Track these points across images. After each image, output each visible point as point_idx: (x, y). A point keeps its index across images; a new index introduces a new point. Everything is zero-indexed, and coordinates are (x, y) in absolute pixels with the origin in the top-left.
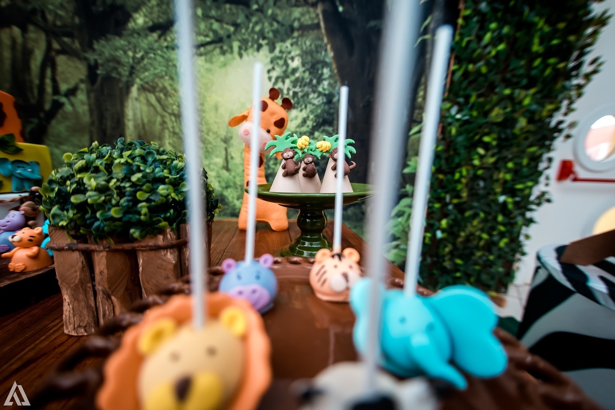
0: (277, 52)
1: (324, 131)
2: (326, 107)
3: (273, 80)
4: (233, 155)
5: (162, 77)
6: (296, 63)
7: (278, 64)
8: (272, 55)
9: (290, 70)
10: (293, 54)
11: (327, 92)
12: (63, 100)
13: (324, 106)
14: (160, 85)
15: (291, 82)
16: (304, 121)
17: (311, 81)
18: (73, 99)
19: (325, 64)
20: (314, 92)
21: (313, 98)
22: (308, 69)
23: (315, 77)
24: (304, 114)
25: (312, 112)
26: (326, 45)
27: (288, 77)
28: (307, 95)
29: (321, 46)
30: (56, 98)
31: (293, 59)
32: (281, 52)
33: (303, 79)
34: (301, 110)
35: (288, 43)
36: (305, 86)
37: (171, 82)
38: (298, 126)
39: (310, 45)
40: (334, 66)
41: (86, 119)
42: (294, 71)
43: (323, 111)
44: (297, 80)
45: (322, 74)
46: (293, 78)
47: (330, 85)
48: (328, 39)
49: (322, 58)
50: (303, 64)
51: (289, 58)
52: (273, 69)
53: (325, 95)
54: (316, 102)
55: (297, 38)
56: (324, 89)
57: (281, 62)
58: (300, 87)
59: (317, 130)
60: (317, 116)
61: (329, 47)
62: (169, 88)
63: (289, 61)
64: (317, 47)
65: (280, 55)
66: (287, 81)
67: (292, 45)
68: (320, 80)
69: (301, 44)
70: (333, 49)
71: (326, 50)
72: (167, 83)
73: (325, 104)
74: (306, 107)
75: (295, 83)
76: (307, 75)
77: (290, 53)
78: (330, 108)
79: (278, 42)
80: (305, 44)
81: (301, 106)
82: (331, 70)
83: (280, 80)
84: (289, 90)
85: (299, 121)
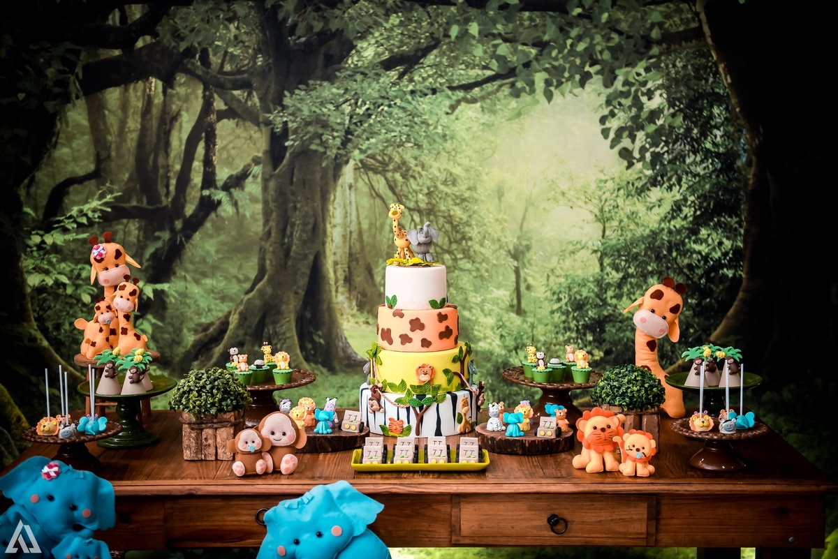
0: (618, 85)
1: (719, 225)
2: (722, 178)
3: (612, 135)
4: (531, 281)
5: (401, 145)
6: (658, 101)
7: (620, 104)
8: (610, 90)
9: (644, 114)
10: (650, 85)
11: (722, 150)
12: (220, 195)
13: (718, 176)
14: (397, 159)
15: (648, 136)
16: (677, 208)
17: (689, 130)
18: (236, 193)
19: (716, 99)
20: (695, 152)
21: (694, 162)
22: (680, 110)
23: (696, 126)
24: (676, 194)
25: (692, 189)
26: (716, 64)
27: (642, 128)
28: (681, 157)
29: (706, 67)
30: (206, 193)
31: (650, 95)
32: (626, 83)
33: (671, 127)
34: (670, 188)
35: (640, 68)
36: (675, 142)
37: (416, 152)
38: (664, 219)
39: (685, 67)
40: (734, 101)
41: (257, 228)
42: (654, 115)
43: (717, 186)
44: (659, 131)
45: (711, 117)
46: (651, 128)
47: (726, 135)
48: (718, 54)
49: (709, 89)
50: (671, 103)
51: (643, 94)
52: (613, 114)
53: (718, 155)
54: (700, 170)
55: (658, 57)
56: (714, 144)
57: (627, 102)
58: (667, 143)
59: (706, 225)
60: (703, 197)
61: (721, 67)
62: (412, 163)
63: (644, 99)
64: (696, 70)
65: (625, 89)
66: (640, 135)
67: (647, 70)
68: (706, 129)
69: (667, 66)
70: (729, 70)
71: (716, 73)
72: (408, 154)
73: (718, 172)
74: (679, 181)
75: (655, 139)
76: (679, 120)
77: (644, 83)
78: (730, 180)
79: (620, 67)
80: (674, 66)
81: (670, 179)
82: (727, 109)
83: (626, 134)
84: (643, 150)
85: (666, 207)
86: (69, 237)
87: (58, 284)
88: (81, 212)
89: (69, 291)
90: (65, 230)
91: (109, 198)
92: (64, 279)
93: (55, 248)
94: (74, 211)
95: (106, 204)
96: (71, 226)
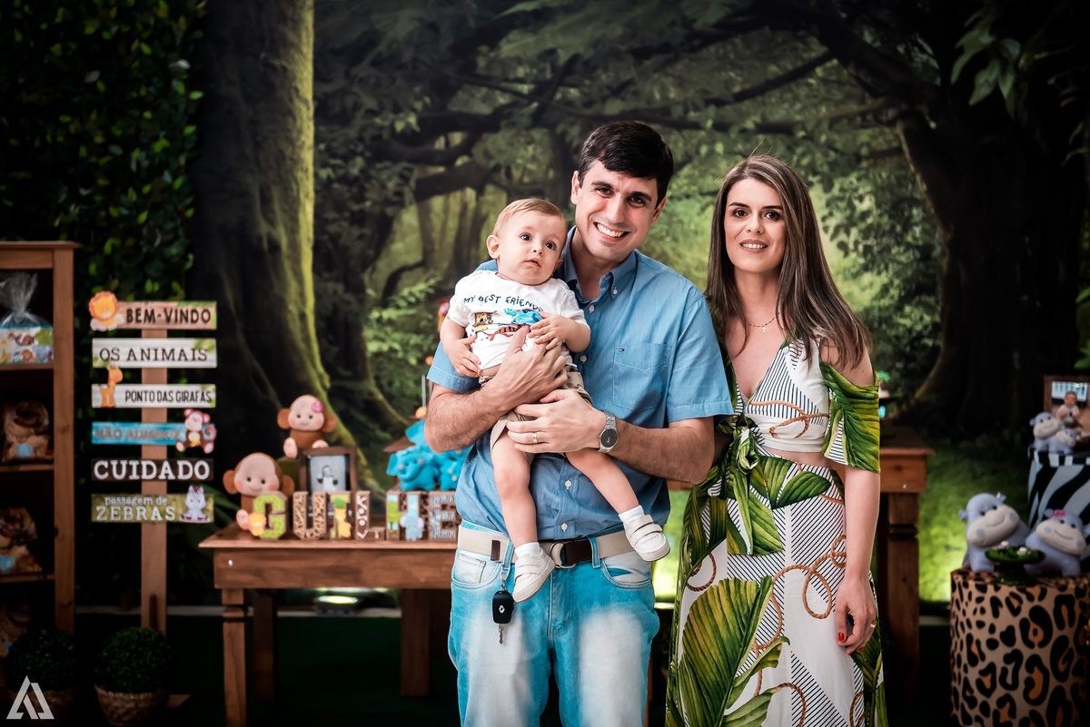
0: (836, 191)
1: (919, 304)
2: (921, 266)
3: (831, 231)
5: (662, 239)
6: (867, 204)
7: (837, 207)
8: (829, 196)
9: (857, 213)
10: (861, 191)
11: (920, 243)
13: (918, 264)
14: (658, 250)
15: (860, 231)
16: (885, 290)
17: (893, 228)
19: (914, 202)
20: (899, 244)
21: (899, 253)
22: (886, 212)
23: (899, 222)
24: (884, 278)
25: (897, 274)
26: (914, 175)
27: (854, 224)
28: (887, 249)
29: (905, 178)
31: (861, 199)
32: (842, 190)
33: (879, 225)
34: (879, 273)
35: (853, 178)
36: (882, 236)
37: (674, 244)
38: (876, 298)
39: (889, 178)
40: (929, 204)
42: (865, 215)
43: (917, 272)
44: (870, 228)
45: (911, 216)
46: (862, 226)
47: (924, 231)
48: (915, 166)
49: (908, 194)
50: (878, 205)
51: (855, 198)
52: (831, 214)
53: (918, 247)
54: (903, 259)
55: (867, 169)
56: (915, 238)
57: (842, 205)
58: (875, 237)
59: (909, 302)
60: (906, 281)
61: (918, 178)
62: (670, 253)
63: (856, 203)
64: (898, 179)
65: (841, 195)
66: (854, 232)
67: (859, 179)
68: (907, 226)
69: (874, 177)
70: (925, 179)
71: (914, 182)
72: (667, 246)
73: (918, 261)
74: (887, 268)
75: (866, 233)
76: (885, 219)
77: (856, 190)
78: (928, 267)
79: (836, 177)
80: (880, 176)
81: (879, 266)
82: (924, 211)
83: (842, 231)
84: (856, 243)
85: (876, 289)
86: (402, 312)
87: (392, 350)
88: (411, 294)
89: (400, 355)
90: (398, 307)
91: (432, 282)
92: (396, 346)
93: (390, 322)
94: (405, 292)
95: (431, 287)
96: (402, 303)
